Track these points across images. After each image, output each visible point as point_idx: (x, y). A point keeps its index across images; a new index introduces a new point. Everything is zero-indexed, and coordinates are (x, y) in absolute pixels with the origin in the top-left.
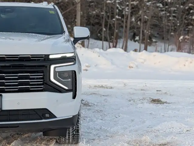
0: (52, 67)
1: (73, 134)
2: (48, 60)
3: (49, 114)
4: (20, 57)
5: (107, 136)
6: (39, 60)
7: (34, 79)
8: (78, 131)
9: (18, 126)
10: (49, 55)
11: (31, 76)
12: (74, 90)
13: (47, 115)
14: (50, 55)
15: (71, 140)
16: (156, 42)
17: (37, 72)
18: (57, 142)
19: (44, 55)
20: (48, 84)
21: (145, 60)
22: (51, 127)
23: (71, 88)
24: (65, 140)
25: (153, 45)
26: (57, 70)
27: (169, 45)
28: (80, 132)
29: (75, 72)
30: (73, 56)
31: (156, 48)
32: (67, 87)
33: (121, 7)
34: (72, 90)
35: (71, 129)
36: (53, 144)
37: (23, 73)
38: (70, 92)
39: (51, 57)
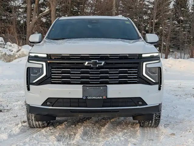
0: (144, 64)
1: (156, 119)
2: (141, 58)
3: (142, 102)
4: (120, 56)
5: (176, 122)
6: (134, 58)
7: (130, 73)
8: (160, 117)
9: (118, 111)
10: (141, 54)
11: (129, 71)
12: (159, 83)
13: (140, 103)
14: (143, 54)
15: (153, 124)
16: (173, 52)
17: (133, 68)
18: (140, 126)
19: (138, 54)
20: (141, 78)
21: (172, 65)
22: (143, 113)
23: (157, 82)
24: (148, 124)
25: (170, 54)
26: (148, 66)
27: (185, 54)
28: (161, 117)
29: (160, 68)
30: (158, 56)
31: (176, 57)
32: (154, 80)
33: (144, 24)
34: (158, 83)
35: (154, 115)
36: (138, 127)
37: (123, 69)
38: (157, 84)
39: (143, 56)
